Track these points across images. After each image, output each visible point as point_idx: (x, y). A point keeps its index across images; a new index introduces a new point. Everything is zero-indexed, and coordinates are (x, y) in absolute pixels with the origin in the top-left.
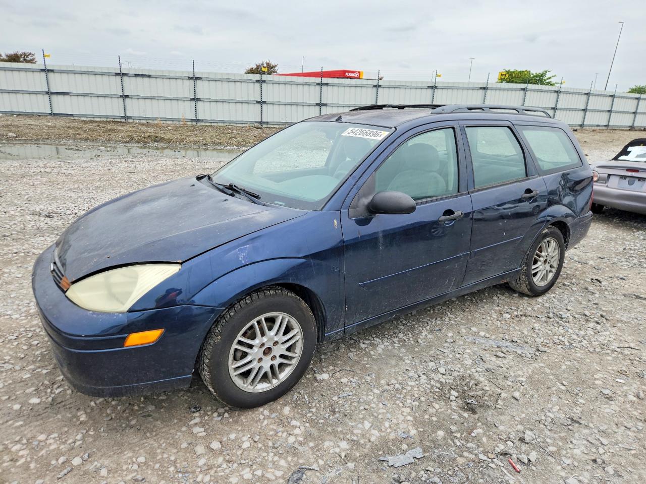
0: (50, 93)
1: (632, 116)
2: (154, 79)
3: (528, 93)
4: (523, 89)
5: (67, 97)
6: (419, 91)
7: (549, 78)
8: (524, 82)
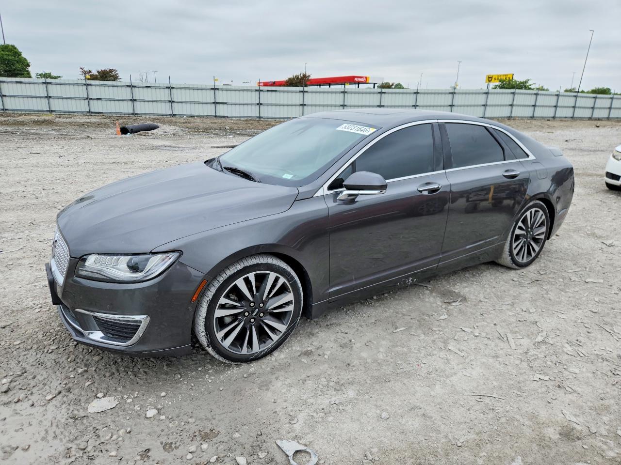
0: (215, 103)
1: (591, 110)
2: (279, 93)
3: (516, 96)
4: (513, 93)
5: (225, 105)
6: (443, 95)
7: (530, 85)
8: (513, 87)
